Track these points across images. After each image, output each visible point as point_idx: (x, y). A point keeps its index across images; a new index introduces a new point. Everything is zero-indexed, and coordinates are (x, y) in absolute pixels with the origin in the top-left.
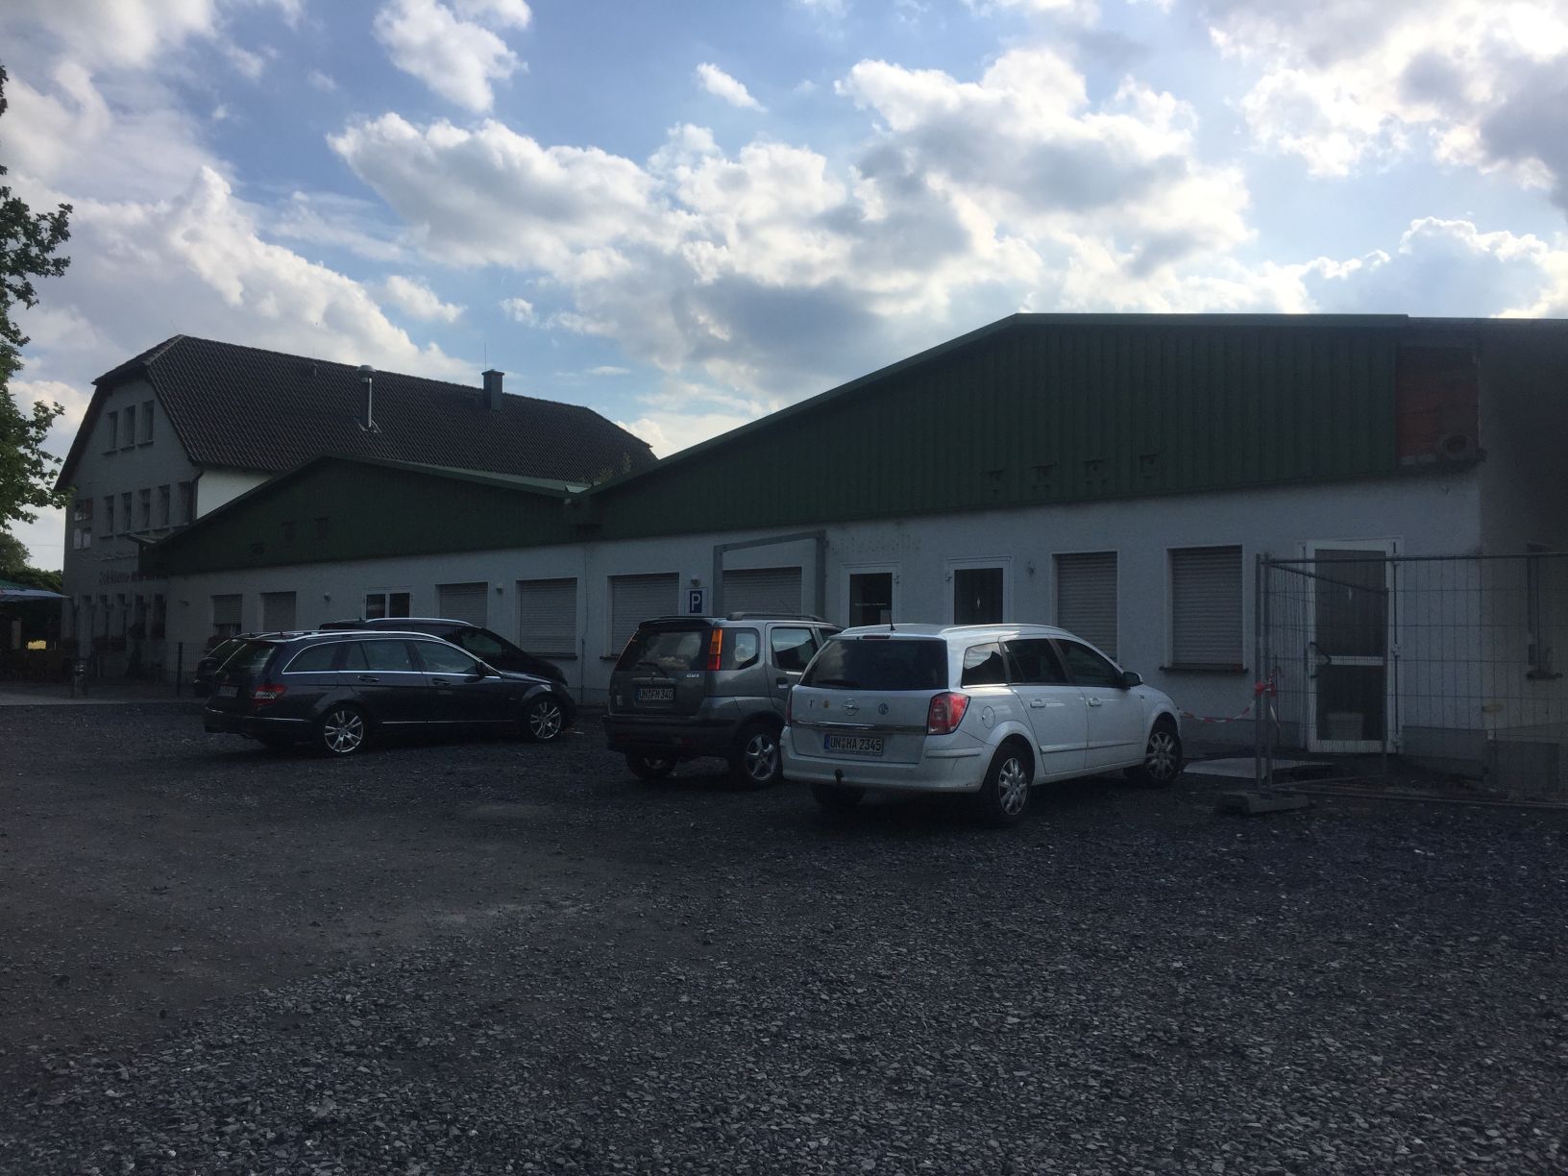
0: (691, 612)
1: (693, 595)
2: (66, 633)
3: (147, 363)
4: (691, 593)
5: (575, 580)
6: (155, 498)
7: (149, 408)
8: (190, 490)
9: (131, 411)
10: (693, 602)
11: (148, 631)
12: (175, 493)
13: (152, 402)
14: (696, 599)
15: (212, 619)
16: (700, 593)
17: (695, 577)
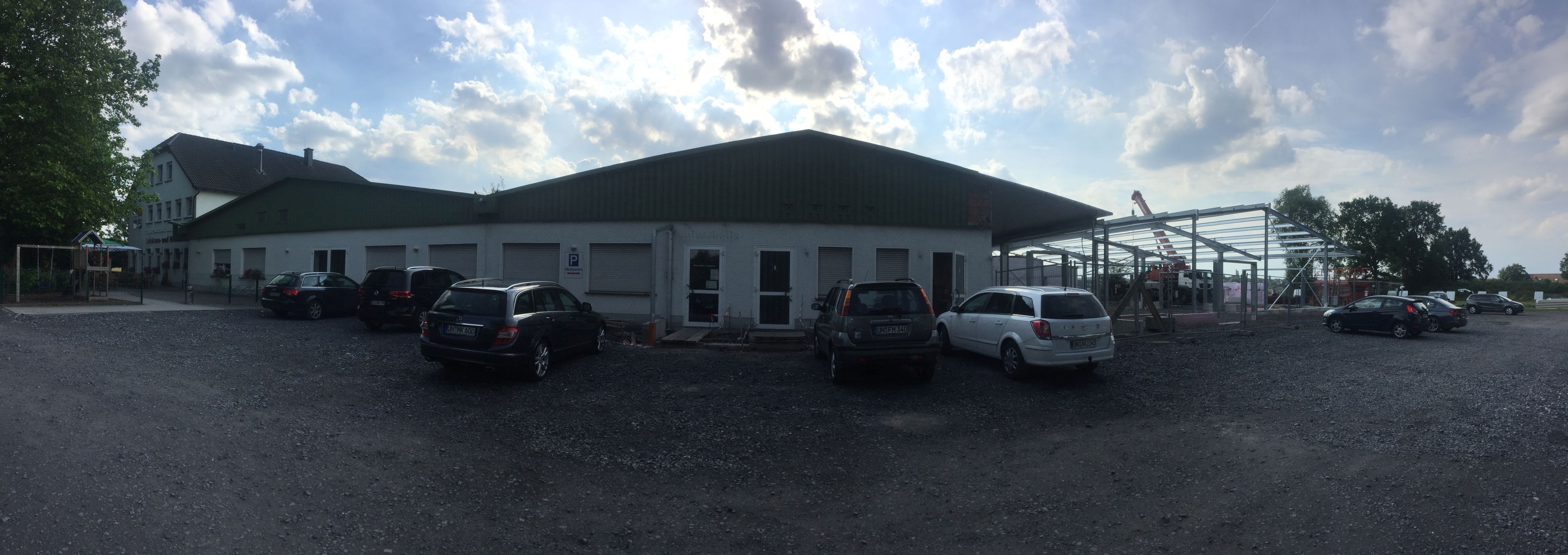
0: (570, 265)
1: (572, 256)
2: (131, 265)
3: (169, 144)
4: (570, 255)
5: (476, 245)
6: (173, 206)
7: (170, 166)
8: (192, 202)
9: (160, 167)
10: (572, 260)
11: (171, 264)
12: (184, 204)
13: (171, 162)
14: (574, 258)
15: (213, 261)
16: (577, 255)
17: (574, 246)
